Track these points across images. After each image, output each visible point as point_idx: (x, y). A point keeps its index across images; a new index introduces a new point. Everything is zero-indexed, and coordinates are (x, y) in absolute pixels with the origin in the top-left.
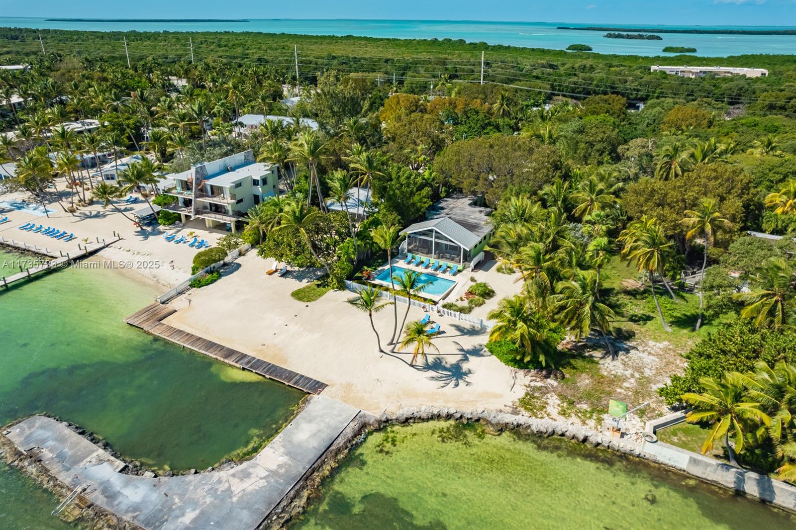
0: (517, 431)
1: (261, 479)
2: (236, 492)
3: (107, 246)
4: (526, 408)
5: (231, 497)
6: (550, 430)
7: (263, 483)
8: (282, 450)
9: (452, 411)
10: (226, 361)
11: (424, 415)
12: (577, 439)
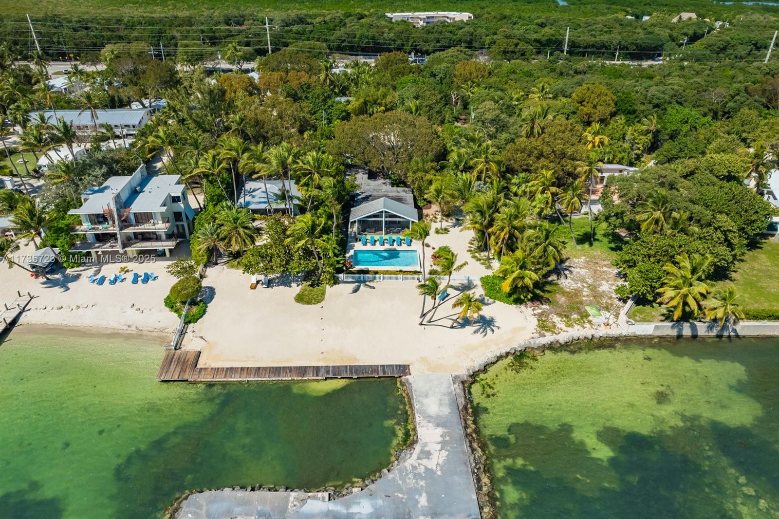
0: (552, 347)
1: (440, 451)
2: (434, 468)
3: (23, 310)
4: (546, 330)
5: (436, 473)
6: (571, 339)
7: (444, 453)
8: (431, 425)
9: (508, 350)
10: (304, 378)
11: (494, 360)
12: (588, 339)
